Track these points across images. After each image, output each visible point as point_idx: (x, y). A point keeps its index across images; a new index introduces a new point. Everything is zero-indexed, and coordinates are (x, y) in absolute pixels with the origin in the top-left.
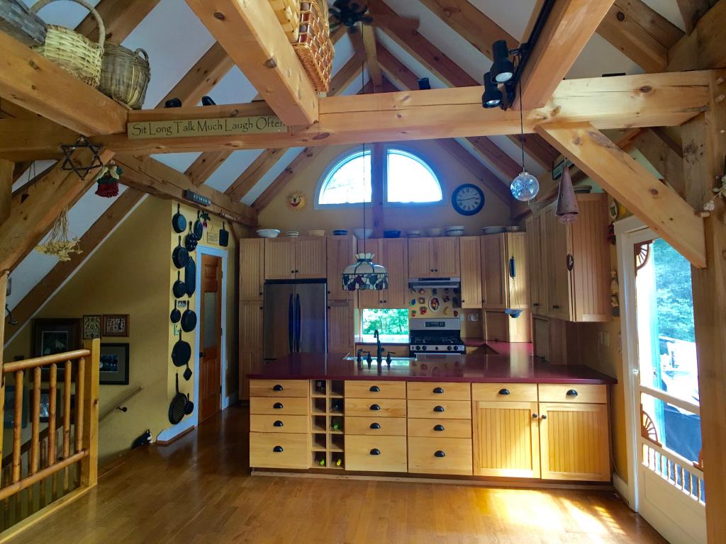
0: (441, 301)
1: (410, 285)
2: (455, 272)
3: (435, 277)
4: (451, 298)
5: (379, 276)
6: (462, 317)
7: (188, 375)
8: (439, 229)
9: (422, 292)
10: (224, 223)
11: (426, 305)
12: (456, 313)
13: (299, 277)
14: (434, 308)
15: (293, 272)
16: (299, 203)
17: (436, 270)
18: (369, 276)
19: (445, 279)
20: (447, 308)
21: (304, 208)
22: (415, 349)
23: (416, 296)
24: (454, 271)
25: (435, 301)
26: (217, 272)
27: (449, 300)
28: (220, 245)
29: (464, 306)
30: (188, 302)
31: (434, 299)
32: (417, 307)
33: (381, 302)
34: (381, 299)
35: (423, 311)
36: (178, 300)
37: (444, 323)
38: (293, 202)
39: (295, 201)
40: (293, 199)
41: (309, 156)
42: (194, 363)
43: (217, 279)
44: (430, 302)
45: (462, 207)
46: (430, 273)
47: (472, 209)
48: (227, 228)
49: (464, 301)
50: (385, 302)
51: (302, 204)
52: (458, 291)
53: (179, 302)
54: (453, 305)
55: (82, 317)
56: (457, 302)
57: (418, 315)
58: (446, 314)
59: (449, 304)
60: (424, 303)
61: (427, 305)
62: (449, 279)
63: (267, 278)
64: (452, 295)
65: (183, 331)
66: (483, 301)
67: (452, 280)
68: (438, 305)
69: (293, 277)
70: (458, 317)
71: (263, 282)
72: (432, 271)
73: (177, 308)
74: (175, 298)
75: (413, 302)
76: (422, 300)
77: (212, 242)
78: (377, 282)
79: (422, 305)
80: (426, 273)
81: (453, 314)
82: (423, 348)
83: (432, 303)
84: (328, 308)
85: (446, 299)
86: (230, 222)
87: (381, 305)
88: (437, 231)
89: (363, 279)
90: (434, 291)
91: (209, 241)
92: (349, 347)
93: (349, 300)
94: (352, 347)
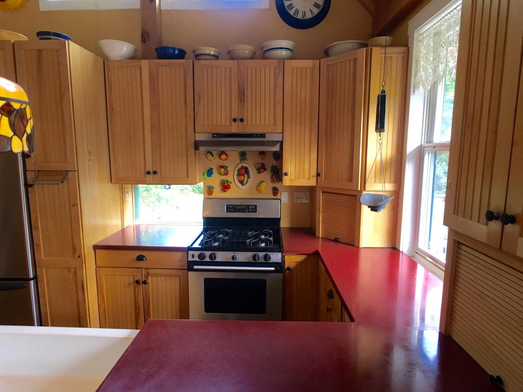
0: (252, 171)
1: (197, 145)
2: (275, 124)
3: (241, 131)
4: (268, 167)
6: (284, 197)
8: (249, 47)
9: (223, 157)
11: (229, 178)
12: (275, 191)
14: (242, 183)
17: (242, 120)
19: (257, 136)
20: (262, 182)
22: (196, 259)
23: (214, 162)
24: (272, 123)
25: (244, 172)
27: (265, 169)
29: (287, 181)
31: (242, 167)
32: (216, 180)
34: (149, 168)
35: (225, 187)
37: (256, 206)
44: (236, 173)
45: (292, 12)
46: (231, 125)
47: (309, 16)
49: (286, 174)
50: (155, 173)
52: (278, 156)
54: (272, 178)
56: (277, 174)
57: (218, 193)
58: (260, 192)
59: (266, 176)
60: (226, 174)
61: (232, 177)
62: (263, 136)
64: (270, 162)
66: (318, 175)
67: (269, 138)
68: (249, 177)
70: (278, 197)
72: (235, 120)
75: (210, 172)
76: (223, 170)
79: (224, 177)
80: (225, 125)
81: (271, 191)
82: (211, 257)
83: (239, 174)
84: (27, 186)
85: (261, 168)
87: (149, 177)
88: (245, 49)
90: (243, 155)
92: (74, 257)
93: (67, 171)
94: (79, 257)
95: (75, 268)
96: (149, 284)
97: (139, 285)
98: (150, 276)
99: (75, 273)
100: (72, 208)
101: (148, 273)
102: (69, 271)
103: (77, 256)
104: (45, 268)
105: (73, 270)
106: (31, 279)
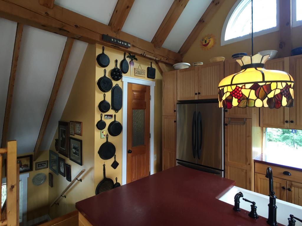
5: (273, 86)
7: (115, 165)
10: (151, 63)
13: (201, 98)
15: (196, 94)
16: (209, 43)
18: (255, 86)
21: (213, 46)
26: (146, 96)
28: (148, 77)
30: (115, 115)
33: (287, 122)
34: (287, 118)
36: (104, 114)
38: (204, 43)
39: (206, 42)
40: (204, 41)
41: (216, 4)
42: (122, 157)
43: (146, 100)
48: (154, 66)
50: (292, 122)
51: (211, 43)
53: (105, 115)
55: (69, 122)
63: (179, 99)
65: (109, 135)
69: (196, 98)
71: (176, 102)
73: (103, 119)
74: (101, 113)
77: (140, 75)
78: (271, 95)
84: (225, 125)
86: (157, 62)
89: (245, 92)
91: (136, 75)
92: (246, 164)
93: (246, 119)
94: (249, 164)
95: (246, 170)
96: (292, 191)
97: (285, 190)
98: (293, 186)
99: (246, 173)
100: (247, 138)
101: (292, 184)
102: (242, 171)
103: (248, 163)
104: (230, 166)
105: (245, 171)
106: (222, 171)
